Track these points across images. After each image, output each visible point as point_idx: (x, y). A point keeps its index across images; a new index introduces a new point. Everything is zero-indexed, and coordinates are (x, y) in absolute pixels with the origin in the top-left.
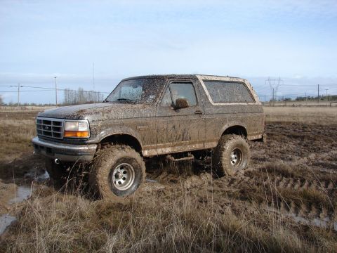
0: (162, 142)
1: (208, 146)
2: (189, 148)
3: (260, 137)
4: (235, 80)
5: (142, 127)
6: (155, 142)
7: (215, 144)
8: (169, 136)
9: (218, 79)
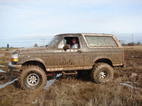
0: (57, 65)
1: (86, 68)
2: (74, 69)
3: (121, 64)
4: (107, 35)
5: (45, 58)
6: (53, 65)
7: (91, 67)
8: (61, 62)
9: (95, 35)
